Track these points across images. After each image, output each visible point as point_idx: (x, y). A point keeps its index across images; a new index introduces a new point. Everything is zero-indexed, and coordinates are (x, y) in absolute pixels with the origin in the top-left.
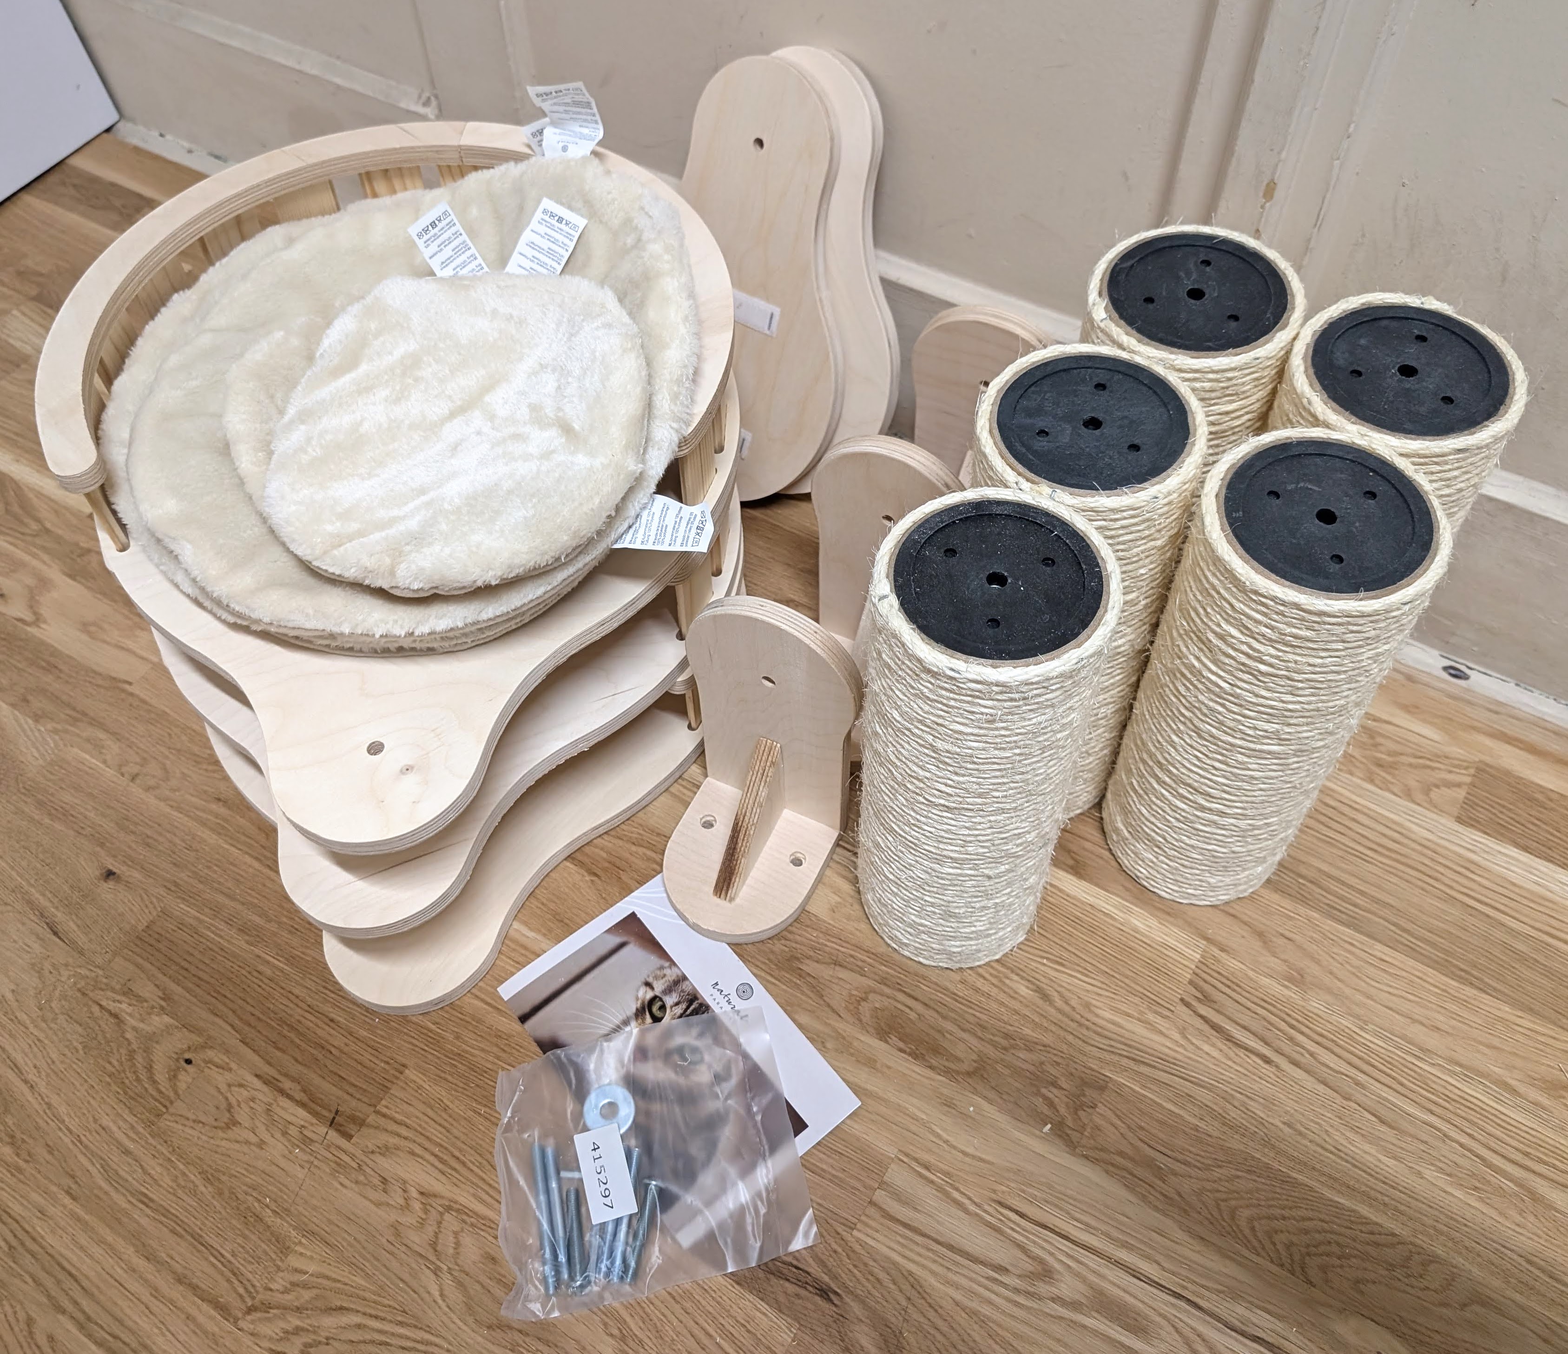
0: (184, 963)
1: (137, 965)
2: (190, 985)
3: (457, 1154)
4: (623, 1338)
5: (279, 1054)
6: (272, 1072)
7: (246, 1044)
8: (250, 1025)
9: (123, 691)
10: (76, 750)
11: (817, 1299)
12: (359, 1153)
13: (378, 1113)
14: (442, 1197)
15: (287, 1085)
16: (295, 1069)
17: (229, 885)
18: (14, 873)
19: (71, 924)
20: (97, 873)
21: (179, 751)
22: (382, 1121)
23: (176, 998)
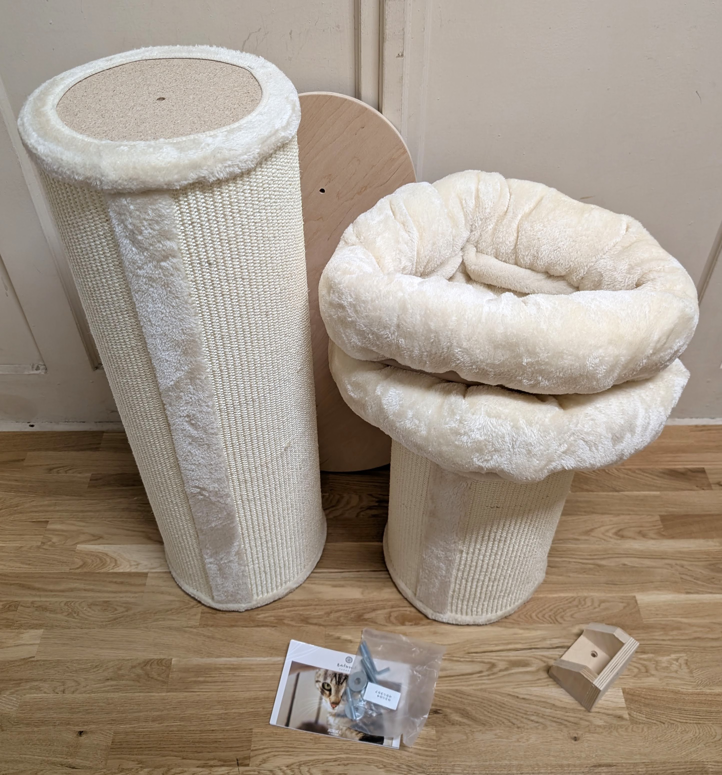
0: (138, 746)
1: (119, 758)
2: (147, 752)
3: (291, 746)
4: (385, 766)
5: (200, 754)
6: (202, 762)
7: (185, 759)
8: (182, 751)
9: (33, 661)
10: (28, 695)
11: (435, 715)
12: (255, 768)
13: (253, 750)
14: (295, 763)
15: (211, 763)
16: (211, 755)
17: (136, 708)
18: (36, 757)
19: (78, 760)
20: (75, 735)
21: (76, 671)
22: (256, 752)
23: (144, 760)
